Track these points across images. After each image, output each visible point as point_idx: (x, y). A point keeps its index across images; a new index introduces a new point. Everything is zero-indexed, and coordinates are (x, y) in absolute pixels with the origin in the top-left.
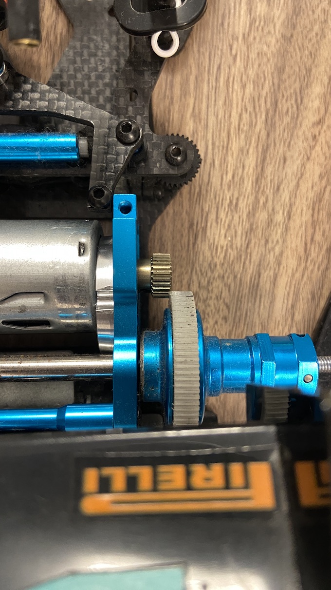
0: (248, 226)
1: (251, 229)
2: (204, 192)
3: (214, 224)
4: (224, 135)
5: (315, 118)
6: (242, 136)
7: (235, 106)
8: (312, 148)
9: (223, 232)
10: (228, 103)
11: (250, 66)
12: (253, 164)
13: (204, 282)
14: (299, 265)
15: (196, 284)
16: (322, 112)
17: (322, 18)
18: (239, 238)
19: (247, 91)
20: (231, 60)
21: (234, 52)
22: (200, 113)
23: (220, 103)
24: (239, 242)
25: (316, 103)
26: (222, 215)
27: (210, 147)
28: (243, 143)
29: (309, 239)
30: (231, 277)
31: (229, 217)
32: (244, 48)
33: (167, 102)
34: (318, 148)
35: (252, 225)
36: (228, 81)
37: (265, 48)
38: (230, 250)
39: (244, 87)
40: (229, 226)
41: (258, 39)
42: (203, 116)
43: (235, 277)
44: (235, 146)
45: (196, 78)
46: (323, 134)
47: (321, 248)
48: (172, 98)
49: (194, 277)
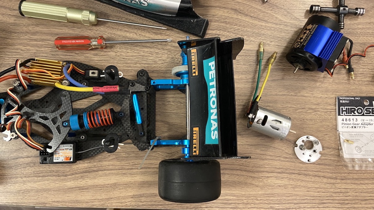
0: (162, 50)
1: (163, 49)
2: (154, 61)
3: (162, 58)
4: (140, 57)
5: (135, 35)
6: (140, 52)
7: (133, 54)
8: (142, 35)
9: (164, 56)
10: (132, 56)
11: (123, 51)
12: (147, 49)
13: (176, 60)
14: (171, 37)
15: (177, 62)
16: (133, 33)
17: (110, 34)
18: (165, 52)
19: (129, 51)
20: (122, 56)
21: (120, 55)
22: (135, 63)
23: (132, 58)
24: (166, 52)
25: (131, 35)
26: (160, 56)
27: (143, 60)
28: (141, 52)
29: (164, 35)
30: (175, 53)
31: (160, 54)
32: (119, 53)
33: (132, 71)
34: (142, 34)
35: (162, 49)
36: (127, 56)
37: (118, 48)
38: (168, 54)
39: (128, 52)
40: (162, 54)
41: (116, 49)
42: (136, 62)
43: (175, 52)
44: (142, 54)
45: (126, 64)
46: (139, 33)
47: (167, 32)
48: (132, 70)
49: (175, 62)
